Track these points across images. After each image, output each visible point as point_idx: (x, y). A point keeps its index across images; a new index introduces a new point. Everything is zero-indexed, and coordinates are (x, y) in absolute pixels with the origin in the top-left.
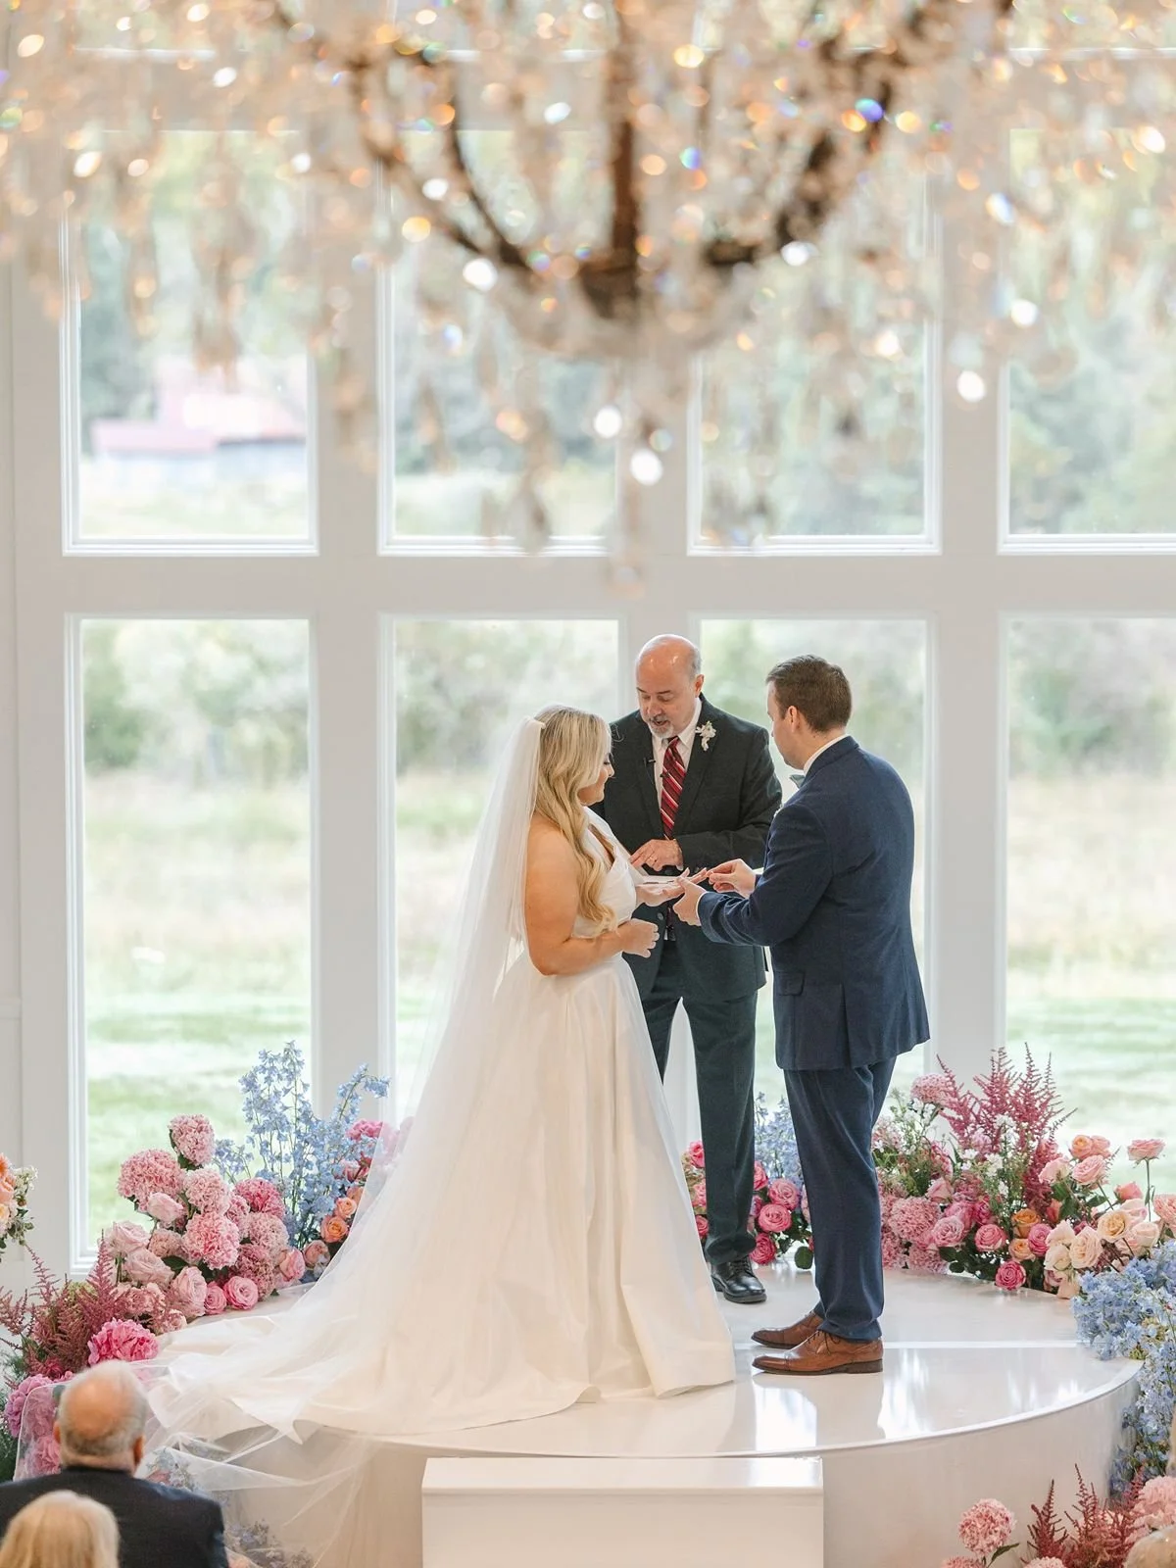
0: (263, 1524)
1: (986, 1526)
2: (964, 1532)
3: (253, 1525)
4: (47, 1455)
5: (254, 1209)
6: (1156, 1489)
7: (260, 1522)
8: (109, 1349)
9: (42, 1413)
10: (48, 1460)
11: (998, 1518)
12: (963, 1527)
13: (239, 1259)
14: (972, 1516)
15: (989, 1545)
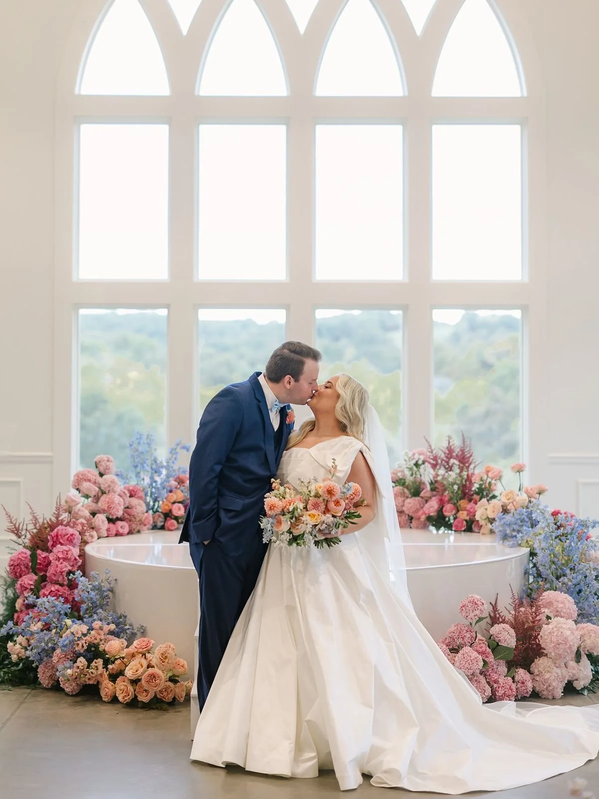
0: (124, 614)
1: (473, 607)
2: (462, 610)
3: (119, 615)
4: (25, 584)
5: (131, 496)
6: (548, 596)
7: (123, 613)
8: (57, 539)
9: (24, 565)
10: (25, 585)
11: (479, 603)
12: (461, 607)
13: (123, 514)
14: (466, 602)
15: (475, 616)
